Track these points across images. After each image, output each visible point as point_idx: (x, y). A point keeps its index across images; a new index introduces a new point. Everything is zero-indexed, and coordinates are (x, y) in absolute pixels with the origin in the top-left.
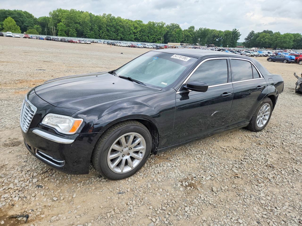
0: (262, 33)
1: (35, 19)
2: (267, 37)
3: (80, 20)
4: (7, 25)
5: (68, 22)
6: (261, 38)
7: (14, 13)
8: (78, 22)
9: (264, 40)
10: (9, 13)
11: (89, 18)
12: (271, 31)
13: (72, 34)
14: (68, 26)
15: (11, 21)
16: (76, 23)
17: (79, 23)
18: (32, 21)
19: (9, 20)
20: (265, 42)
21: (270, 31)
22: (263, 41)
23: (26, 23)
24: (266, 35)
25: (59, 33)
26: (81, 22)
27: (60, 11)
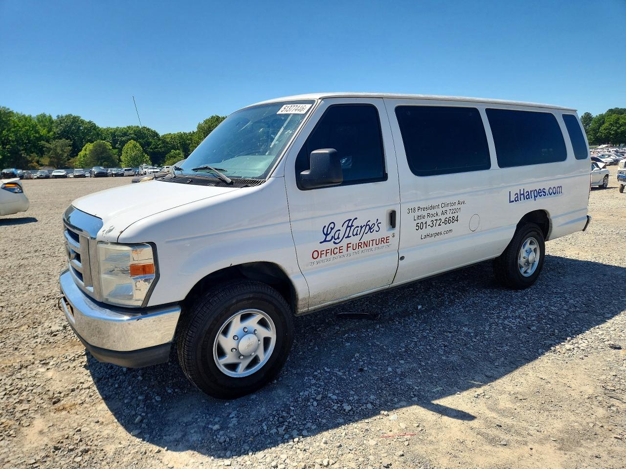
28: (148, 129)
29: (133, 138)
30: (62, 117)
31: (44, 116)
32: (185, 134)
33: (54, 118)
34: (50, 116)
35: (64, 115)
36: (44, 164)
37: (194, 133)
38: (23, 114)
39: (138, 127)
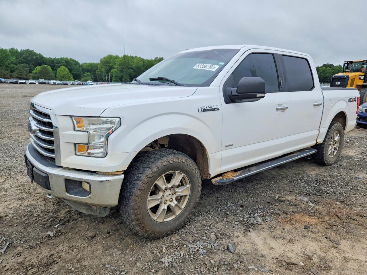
0: (321, 67)
1: (82, 66)
2: (327, 71)
3: (133, 66)
4: (60, 74)
5: (122, 68)
6: (321, 72)
7: (62, 61)
8: (131, 67)
9: (325, 75)
10: (57, 61)
11: (142, 63)
12: (332, 65)
13: (126, 80)
14: (121, 71)
15: (65, 70)
16: (129, 68)
17: (132, 69)
18: (80, 69)
19: (62, 69)
20: (327, 77)
21: (330, 64)
22: (323, 76)
23: (75, 71)
24: (326, 70)
25: (113, 80)
26: (134, 67)
27: (110, 57)
28: (73, 60)
29: (64, 65)
30: (23, 51)
31: (13, 49)
32: (94, 64)
33: (19, 51)
34: (17, 50)
35: (25, 49)
36: (13, 76)
37: (98, 64)
38: (2, 48)
39: (67, 58)
